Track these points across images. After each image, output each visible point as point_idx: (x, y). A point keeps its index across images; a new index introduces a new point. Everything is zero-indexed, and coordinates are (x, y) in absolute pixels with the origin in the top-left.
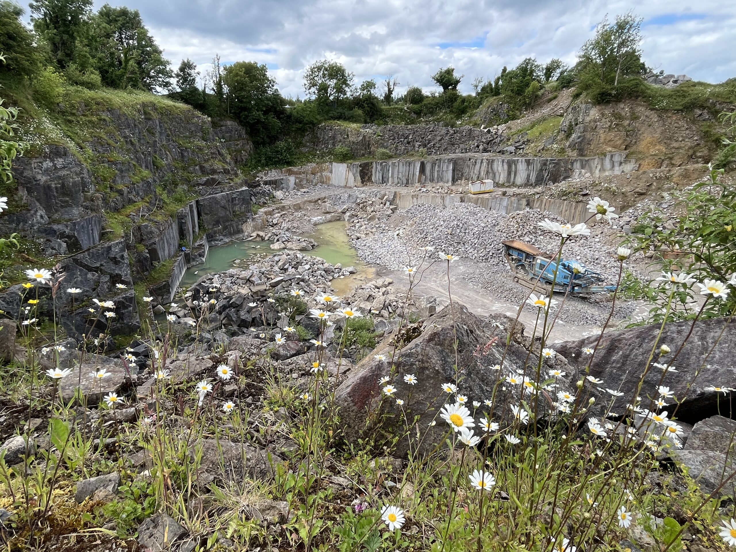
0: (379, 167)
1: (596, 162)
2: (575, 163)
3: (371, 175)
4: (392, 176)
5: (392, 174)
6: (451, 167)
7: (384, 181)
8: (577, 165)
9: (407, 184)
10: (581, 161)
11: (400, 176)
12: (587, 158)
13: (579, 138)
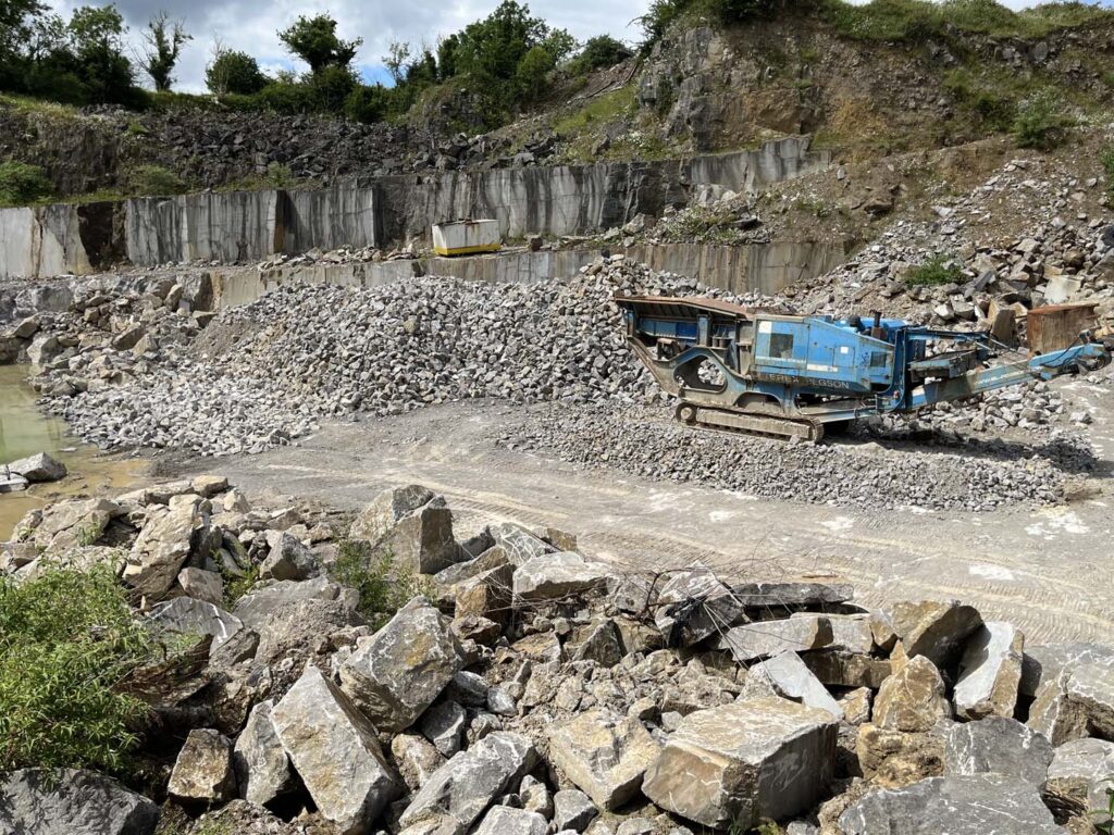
0: (146, 215)
1: (743, 164)
2: (694, 170)
3: (123, 239)
4: (193, 240)
5: (192, 230)
6: (369, 202)
7: (167, 252)
8: (701, 173)
9: (241, 259)
10: (709, 162)
11: (218, 235)
12: (720, 155)
13: (693, 108)
